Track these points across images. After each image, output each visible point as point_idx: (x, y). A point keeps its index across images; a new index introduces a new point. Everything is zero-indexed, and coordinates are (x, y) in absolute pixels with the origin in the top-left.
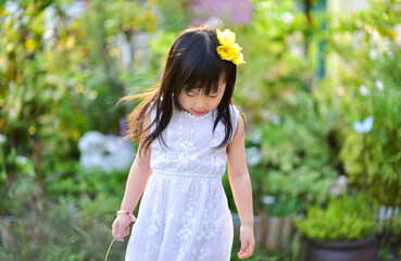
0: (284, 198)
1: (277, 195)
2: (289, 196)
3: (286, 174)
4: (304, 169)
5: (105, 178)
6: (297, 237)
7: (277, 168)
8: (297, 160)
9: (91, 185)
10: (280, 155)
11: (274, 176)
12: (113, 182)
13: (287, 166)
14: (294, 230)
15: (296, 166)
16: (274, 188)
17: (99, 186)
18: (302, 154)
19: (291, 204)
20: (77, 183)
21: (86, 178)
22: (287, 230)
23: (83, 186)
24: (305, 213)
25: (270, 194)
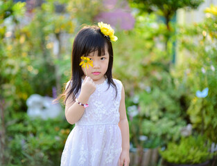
0: (153, 137)
1: (148, 135)
2: (156, 136)
3: (154, 122)
4: (165, 119)
5: (43, 123)
6: (161, 161)
7: (149, 118)
8: (161, 114)
9: (34, 127)
10: (150, 111)
11: (147, 124)
12: (48, 126)
13: (155, 118)
14: (159, 157)
15: (160, 118)
16: (147, 131)
17: (39, 129)
18: (164, 110)
19: (157, 141)
20: (26, 126)
21: (31, 123)
22: (154, 157)
23: (29, 128)
24: (166, 146)
25: (144, 135)
